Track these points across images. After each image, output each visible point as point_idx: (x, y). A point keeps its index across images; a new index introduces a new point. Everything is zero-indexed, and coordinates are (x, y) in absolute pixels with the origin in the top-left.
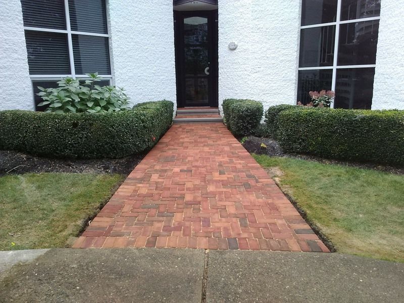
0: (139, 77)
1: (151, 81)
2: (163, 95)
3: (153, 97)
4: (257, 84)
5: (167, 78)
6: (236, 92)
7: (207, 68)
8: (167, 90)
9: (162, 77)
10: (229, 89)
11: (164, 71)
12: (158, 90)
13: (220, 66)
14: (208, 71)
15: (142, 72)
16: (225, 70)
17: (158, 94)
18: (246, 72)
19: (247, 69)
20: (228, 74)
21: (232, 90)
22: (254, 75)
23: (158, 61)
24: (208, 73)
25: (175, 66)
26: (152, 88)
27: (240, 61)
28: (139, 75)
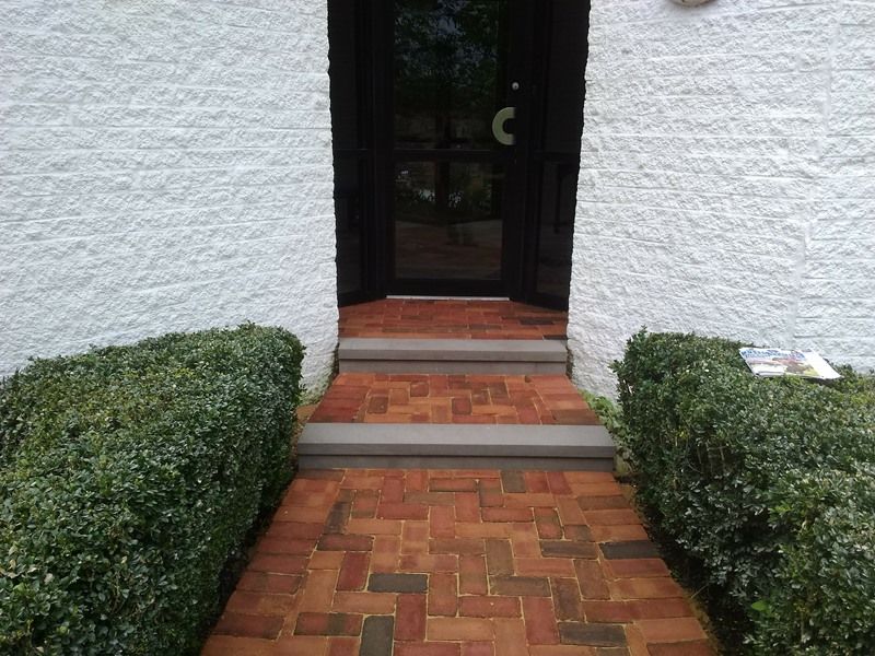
0: (59, 167)
1: (161, 190)
2: (253, 273)
3: (179, 288)
4: (854, 234)
5: (278, 171)
6: (692, 270)
7: (508, 112)
8: (279, 237)
9: (241, 168)
10: (643, 242)
11: (258, 129)
12: (218, 242)
13: (593, 103)
14: (508, 126)
15: (84, 135)
16: (628, 132)
17: (219, 266)
18: (781, 155)
19: (799, 134)
20: (643, 158)
21: (662, 256)
22: (839, 178)
23: (212, 65)
24: (506, 139)
25: (326, 100)
26: (166, 234)
27: (742, 80)
28: (60, 154)
